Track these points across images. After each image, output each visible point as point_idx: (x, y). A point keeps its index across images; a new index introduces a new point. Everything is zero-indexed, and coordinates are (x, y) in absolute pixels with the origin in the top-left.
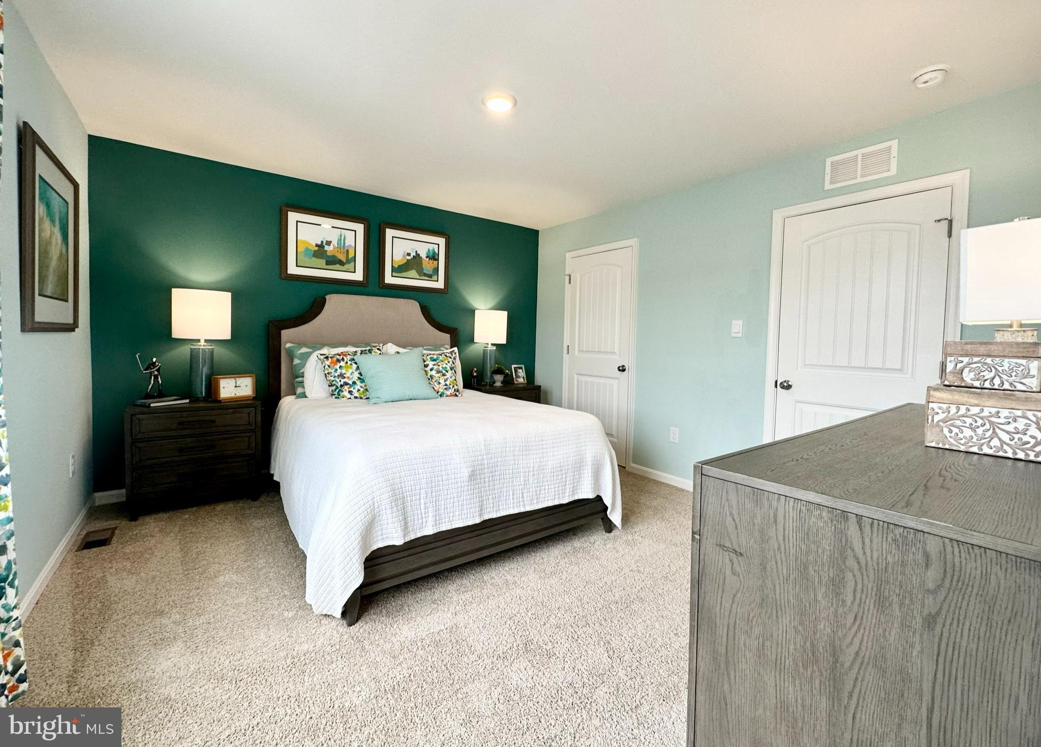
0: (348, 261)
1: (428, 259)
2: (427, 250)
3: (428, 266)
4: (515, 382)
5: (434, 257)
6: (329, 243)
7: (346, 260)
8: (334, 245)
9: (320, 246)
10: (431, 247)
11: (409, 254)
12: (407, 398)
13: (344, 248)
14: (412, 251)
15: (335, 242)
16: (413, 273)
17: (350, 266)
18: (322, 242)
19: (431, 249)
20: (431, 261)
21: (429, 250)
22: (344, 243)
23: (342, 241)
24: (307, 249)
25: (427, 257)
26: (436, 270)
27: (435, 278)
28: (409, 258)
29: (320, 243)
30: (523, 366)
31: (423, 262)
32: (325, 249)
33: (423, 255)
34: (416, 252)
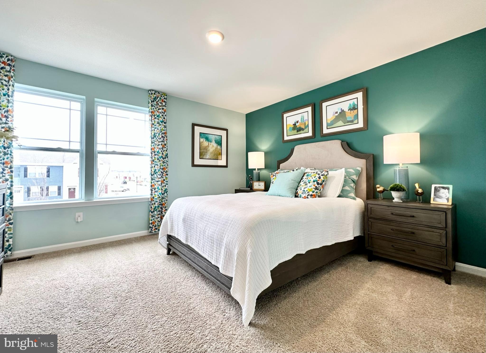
0: (306, 128)
1: (350, 111)
2: (349, 105)
3: (350, 116)
4: (432, 202)
5: (354, 108)
6: (297, 122)
7: (305, 127)
8: (299, 122)
9: (295, 125)
10: (351, 102)
11: (337, 113)
12: (277, 195)
13: (303, 122)
14: (338, 110)
15: (300, 121)
16: (340, 123)
17: (306, 130)
18: (295, 122)
19: (351, 104)
20: (352, 111)
21: (350, 104)
22: (304, 120)
23: (303, 119)
24: (290, 128)
25: (349, 110)
26: (357, 116)
27: (356, 121)
28: (337, 115)
29: (294, 123)
30: (451, 187)
31: (346, 113)
32: (296, 125)
33: (346, 109)
34: (341, 109)
